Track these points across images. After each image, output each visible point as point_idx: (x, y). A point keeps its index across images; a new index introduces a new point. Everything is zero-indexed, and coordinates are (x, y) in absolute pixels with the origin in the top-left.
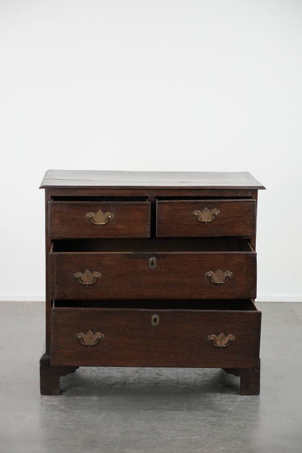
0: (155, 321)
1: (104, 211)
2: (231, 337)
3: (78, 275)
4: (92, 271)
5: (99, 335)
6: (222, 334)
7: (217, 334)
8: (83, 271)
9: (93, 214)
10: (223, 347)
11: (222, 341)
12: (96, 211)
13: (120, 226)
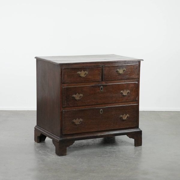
0: (101, 112)
1: (84, 71)
2: (128, 115)
3: (74, 96)
4: (79, 94)
5: (81, 120)
6: (125, 115)
7: (123, 115)
8: (76, 94)
9: (80, 72)
10: (125, 120)
11: (125, 117)
12: (81, 71)
13: (90, 77)
